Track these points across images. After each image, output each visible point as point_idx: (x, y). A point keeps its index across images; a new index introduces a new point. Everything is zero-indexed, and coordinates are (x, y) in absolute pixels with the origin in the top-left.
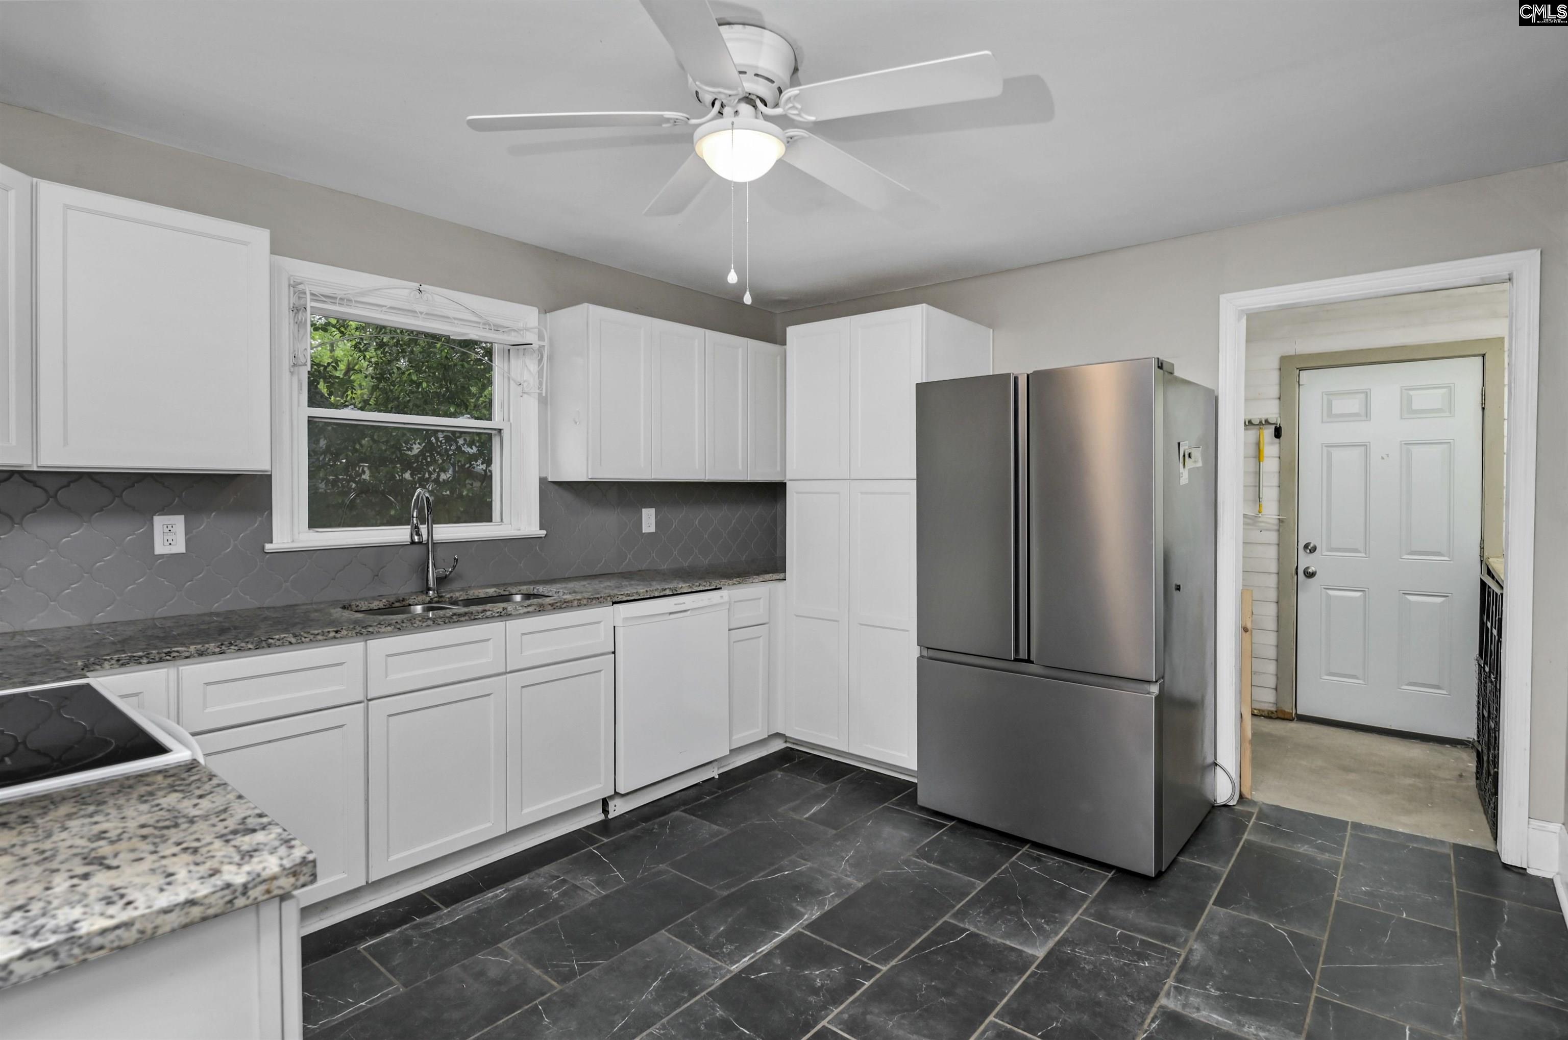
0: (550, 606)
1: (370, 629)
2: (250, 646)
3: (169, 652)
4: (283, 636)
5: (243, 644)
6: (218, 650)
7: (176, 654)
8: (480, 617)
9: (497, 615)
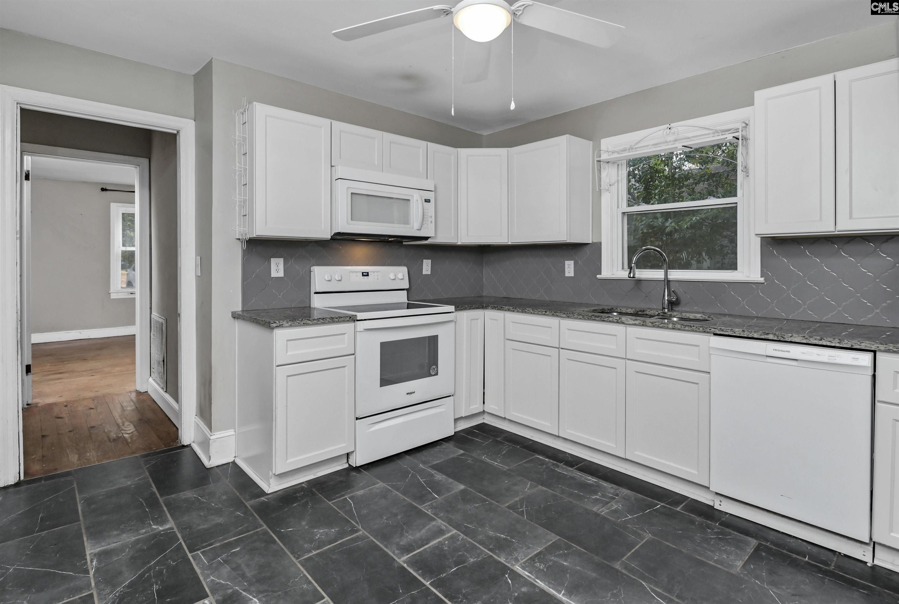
0: (650, 323)
1: (557, 314)
2: (520, 311)
3: (502, 307)
4: (529, 309)
5: (519, 309)
6: (512, 310)
7: (503, 308)
8: (606, 320)
9: (616, 321)
